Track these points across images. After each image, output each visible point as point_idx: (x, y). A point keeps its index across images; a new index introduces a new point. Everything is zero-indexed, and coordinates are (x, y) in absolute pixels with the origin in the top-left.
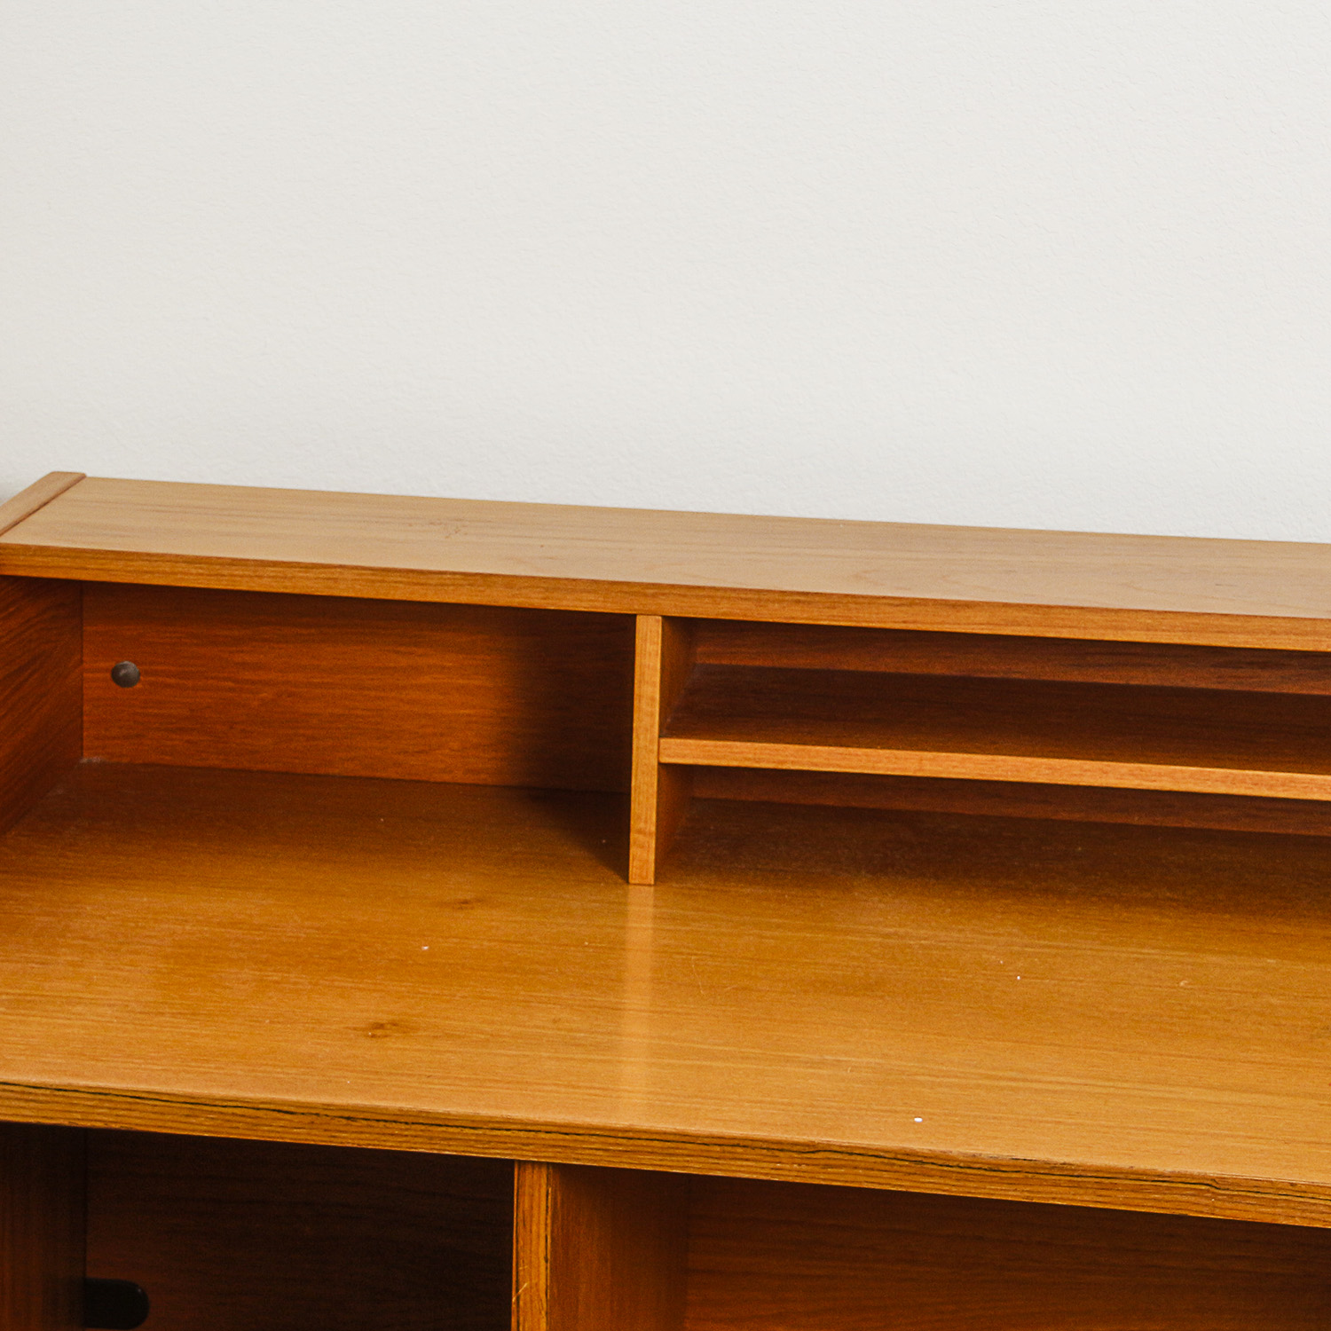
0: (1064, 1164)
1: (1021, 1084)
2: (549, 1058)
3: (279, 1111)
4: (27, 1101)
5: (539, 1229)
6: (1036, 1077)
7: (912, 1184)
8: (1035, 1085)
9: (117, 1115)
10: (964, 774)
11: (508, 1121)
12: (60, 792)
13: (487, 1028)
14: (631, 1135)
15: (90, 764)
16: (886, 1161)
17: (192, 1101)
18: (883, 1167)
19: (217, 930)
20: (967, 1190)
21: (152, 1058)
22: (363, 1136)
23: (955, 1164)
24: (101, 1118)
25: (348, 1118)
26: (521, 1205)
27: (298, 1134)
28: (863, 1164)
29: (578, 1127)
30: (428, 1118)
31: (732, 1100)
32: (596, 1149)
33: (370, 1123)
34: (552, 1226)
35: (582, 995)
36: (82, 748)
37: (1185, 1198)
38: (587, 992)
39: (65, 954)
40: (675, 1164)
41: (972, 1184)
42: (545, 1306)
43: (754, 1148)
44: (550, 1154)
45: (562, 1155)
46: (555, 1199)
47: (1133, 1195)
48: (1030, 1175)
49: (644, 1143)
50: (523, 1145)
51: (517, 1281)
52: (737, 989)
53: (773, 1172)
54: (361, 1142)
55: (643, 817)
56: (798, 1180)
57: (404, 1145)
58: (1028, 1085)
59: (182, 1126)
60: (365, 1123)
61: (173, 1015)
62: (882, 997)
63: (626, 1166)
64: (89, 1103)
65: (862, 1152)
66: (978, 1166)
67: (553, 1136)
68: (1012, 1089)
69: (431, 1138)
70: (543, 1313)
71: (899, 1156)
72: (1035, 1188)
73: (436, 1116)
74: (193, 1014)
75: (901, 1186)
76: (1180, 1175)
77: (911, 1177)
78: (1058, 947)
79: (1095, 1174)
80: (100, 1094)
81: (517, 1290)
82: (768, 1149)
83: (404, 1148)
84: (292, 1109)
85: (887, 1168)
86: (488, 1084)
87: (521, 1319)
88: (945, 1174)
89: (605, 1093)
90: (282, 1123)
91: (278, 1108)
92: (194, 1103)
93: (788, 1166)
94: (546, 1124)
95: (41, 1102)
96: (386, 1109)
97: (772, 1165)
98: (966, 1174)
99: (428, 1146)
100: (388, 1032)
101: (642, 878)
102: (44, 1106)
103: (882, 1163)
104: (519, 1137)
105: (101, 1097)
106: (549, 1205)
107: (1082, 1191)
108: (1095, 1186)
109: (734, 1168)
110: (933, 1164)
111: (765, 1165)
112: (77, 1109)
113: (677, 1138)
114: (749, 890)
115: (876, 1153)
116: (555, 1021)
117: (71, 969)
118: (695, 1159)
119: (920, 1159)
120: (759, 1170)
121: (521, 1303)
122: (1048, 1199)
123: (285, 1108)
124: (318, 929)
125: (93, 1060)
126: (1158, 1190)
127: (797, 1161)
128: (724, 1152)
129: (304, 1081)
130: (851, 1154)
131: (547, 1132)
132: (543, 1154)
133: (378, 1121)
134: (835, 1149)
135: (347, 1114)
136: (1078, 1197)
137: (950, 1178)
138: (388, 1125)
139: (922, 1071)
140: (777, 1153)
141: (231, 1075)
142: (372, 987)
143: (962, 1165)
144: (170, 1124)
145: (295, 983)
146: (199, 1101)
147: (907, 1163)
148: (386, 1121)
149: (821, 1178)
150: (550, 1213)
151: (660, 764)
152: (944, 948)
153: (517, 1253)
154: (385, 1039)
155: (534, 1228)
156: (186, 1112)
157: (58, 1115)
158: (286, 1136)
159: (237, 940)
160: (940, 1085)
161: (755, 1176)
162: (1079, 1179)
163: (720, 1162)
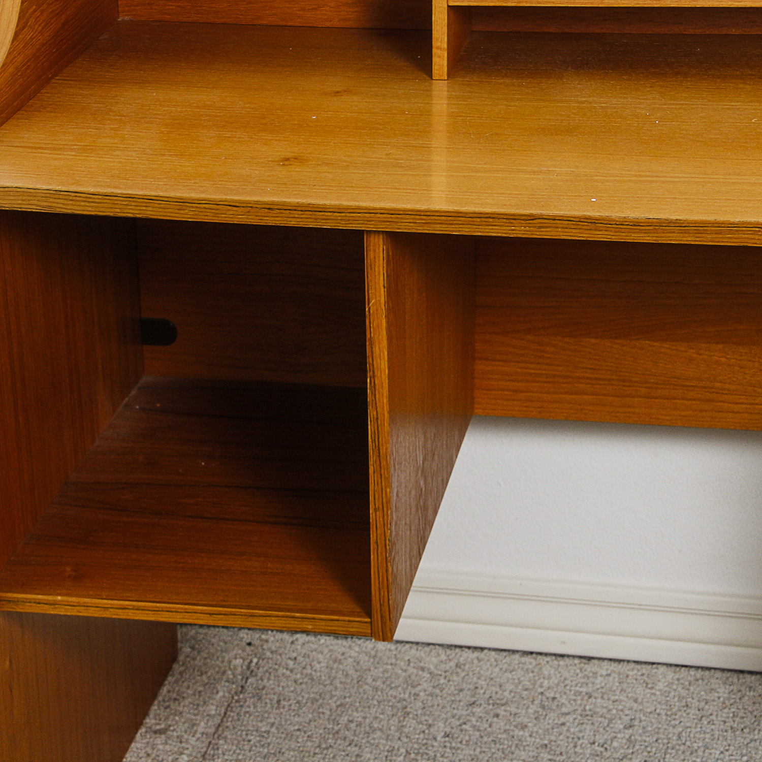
0: (677, 220)
1: (654, 179)
2: (383, 174)
3: (230, 206)
4: (89, 202)
5: (379, 269)
6: (664, 174)
7: (589, 236)
8: (661, 179)
9: (140, 210)
10: (628, 4)
11: (359, 208)
12: (106, 37)
13: (347, 159)
14: (429, 213)
15: (123, 21)
16: (574, 223)
17: (182, 201)
18: (572, 227)
19: (195, 110)
20: (620, 237)
21: (158, 178)
22: (278, 219)
23: (614, 223)
24: (131, 211)
25: (269, 209)
26: (369, 257)
27: (241, 218)
28: (561, 226)
29: (399, 210)
30: (313, 207)
31: (487, 193)
32: (409, 223)
33: (281, 211)
34: (387, 269)
35: (404, 140)
36: (118, 11)
37: (746, 236)
38: (406, 139)
39: (109, 124)
40: (455, 229)
41: (624, 234)
42: (384, 312)
43: (499, 219)
44: (384, 226)
45: (390, 227)
46: (388, 252)
47: (717, 236)
48: (657, 227)
49: (436, 218)
50: (368, 221)
51: (368, 299)
52: (492, 134)
53: (510, 232)
54: (277, 222)
55: (440, 40)
56: (524, 236)
57: (301, 223)
58: (658, 179)
59: (177, 215)
60: (279, 211)
61: (170, 155)
62: (576, 136)
63: (427, 232)
64: (124, 203)
65: (561, 218)
66: (627, 223)
67: (385, 216)
68: (648, 181)
69: (316, 219)
70: (384, 316)
71: (582, 220)
72: (659, 235)
73: (318, 206)
74: (182, 155)
75: (583, 237)
76: (743, 223)
77: (589, 232)
78: (681, 104)
79: (694, 225)
80: (129, 198)
81: (369, 304)
82: (506, 219)
83: (302, 225)
84: (237, 204)
85: (575, 227)
86: (347, 189)
87: (372, 320)
88: (608, 229)
89: (415, 191)
90: (232, 212)
91: (229, 204)
92: (182, 202)
93: (518, 228)
94: (381, 209)
95: (98, 203)
96: (290, 203)
97: (509, 228)
98: (621, 228)
99: (315, 224)
100: (291, 163)
101: (440, 76)
102: (100, 205)
103: (573, 224)
104: (365, 217)
105: (130, 199)
106: (385, 256)
107: (687, 235)
108: (695, 231)
109: (487, 230)
110: (601, 223)
111: (505, 228)
112: (117, 206)
113: (456, 215)
114: (502, 81)
115: (569, 219)
116: (387, 155)
117: (113, 132)
118: (466, 226)
119: (594, 221)
120: (502, 231)
121: (371, 312)
122: (667, 240)
123: (234, 204)
124: (253, 108)
125: (125, 179)
126: (730, 232)
127: (523, 225)
128: (482, 221)
129: (243, 189)
130: (554, 220)
131: (381, 214)
132: (379, 226)
133: (286, 210)
134: (544, 217)
135: (268, 206)
136: (685, 239)
137: (611, 231)
138: (291, 212)
139: (598, 174)
140: (512, 221)
141: (202, 187)
142: (283, 139)
143: (618, 223)
144: (169, 214)
145: (239, 138)
146: (185, 201)
147: (586, 224)
148: (290, 210)
149: (537, 234)
150: (385, 261)
151: (448, 6)
152: (615, 108)
153: (368, 284)
154: (290, 166)
155: (377, 270)
156: (178, 207)
157: (107, 210)
158: (234, 220)
159: (207, 115)
160: (608, 181)
161: (499, 235)
162: (686, 228)
163: (480, 227)
